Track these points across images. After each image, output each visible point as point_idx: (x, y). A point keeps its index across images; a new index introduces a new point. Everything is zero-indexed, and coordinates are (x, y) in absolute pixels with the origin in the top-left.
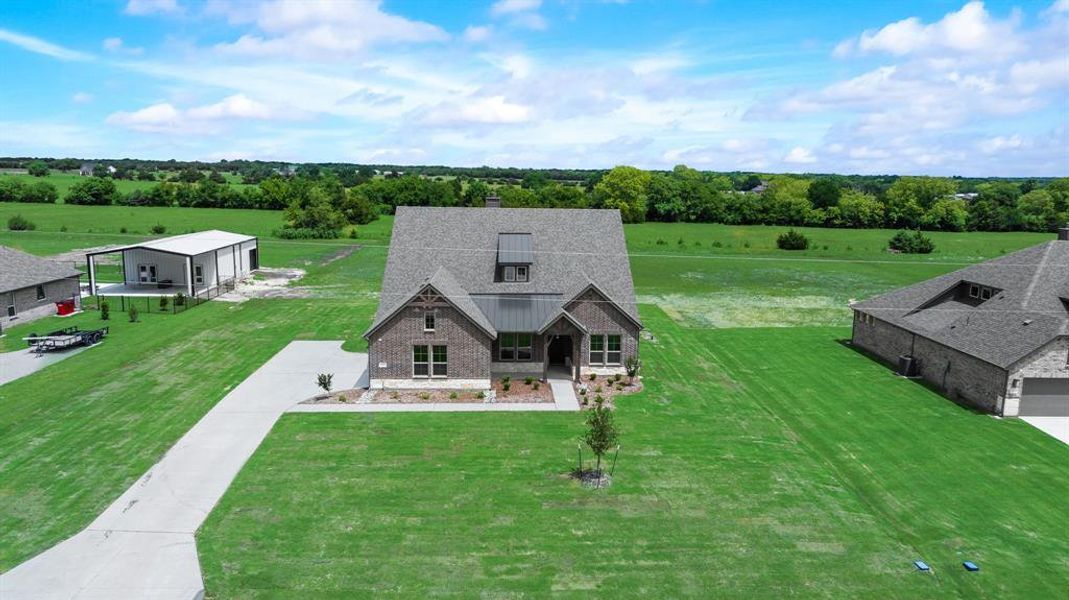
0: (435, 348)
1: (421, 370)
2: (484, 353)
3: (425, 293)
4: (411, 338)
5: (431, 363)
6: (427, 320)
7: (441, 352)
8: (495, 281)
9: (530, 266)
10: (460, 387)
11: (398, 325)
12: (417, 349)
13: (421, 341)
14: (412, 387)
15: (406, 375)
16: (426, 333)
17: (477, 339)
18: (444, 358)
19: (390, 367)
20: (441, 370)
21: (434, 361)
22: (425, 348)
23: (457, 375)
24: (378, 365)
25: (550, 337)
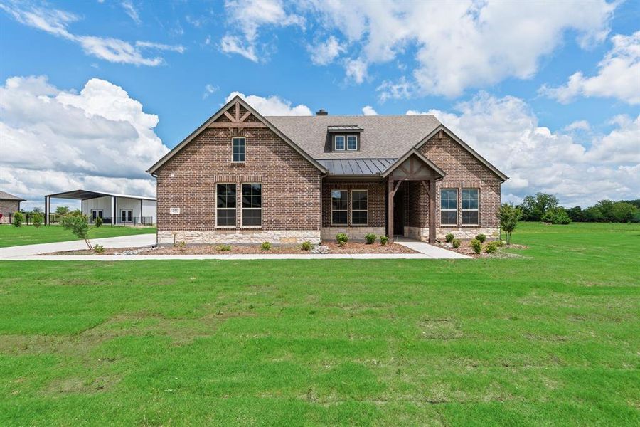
0: (246, 189)
1: (226, 219)
2: (312, 194)
3: (231, 110)
4: (212, 174)
5: (240, 209)
6: (236, 150)
7: (253, 195)
8: (325, 152)
9: (361, 133)
10: (278, 242)
11: (197, 156)
12: (221, 189)
13: (226, 179)
14: (213, 241)
15: (204, 225)
16: (233, 165)
17: (302, 173)
18: (258, 202)
19: (185, 213)
20: (253, 219)
21: (245, 205)
22: (233, 188)
23: (276, 226)
24: (168, 210)
25: (396, 182)
